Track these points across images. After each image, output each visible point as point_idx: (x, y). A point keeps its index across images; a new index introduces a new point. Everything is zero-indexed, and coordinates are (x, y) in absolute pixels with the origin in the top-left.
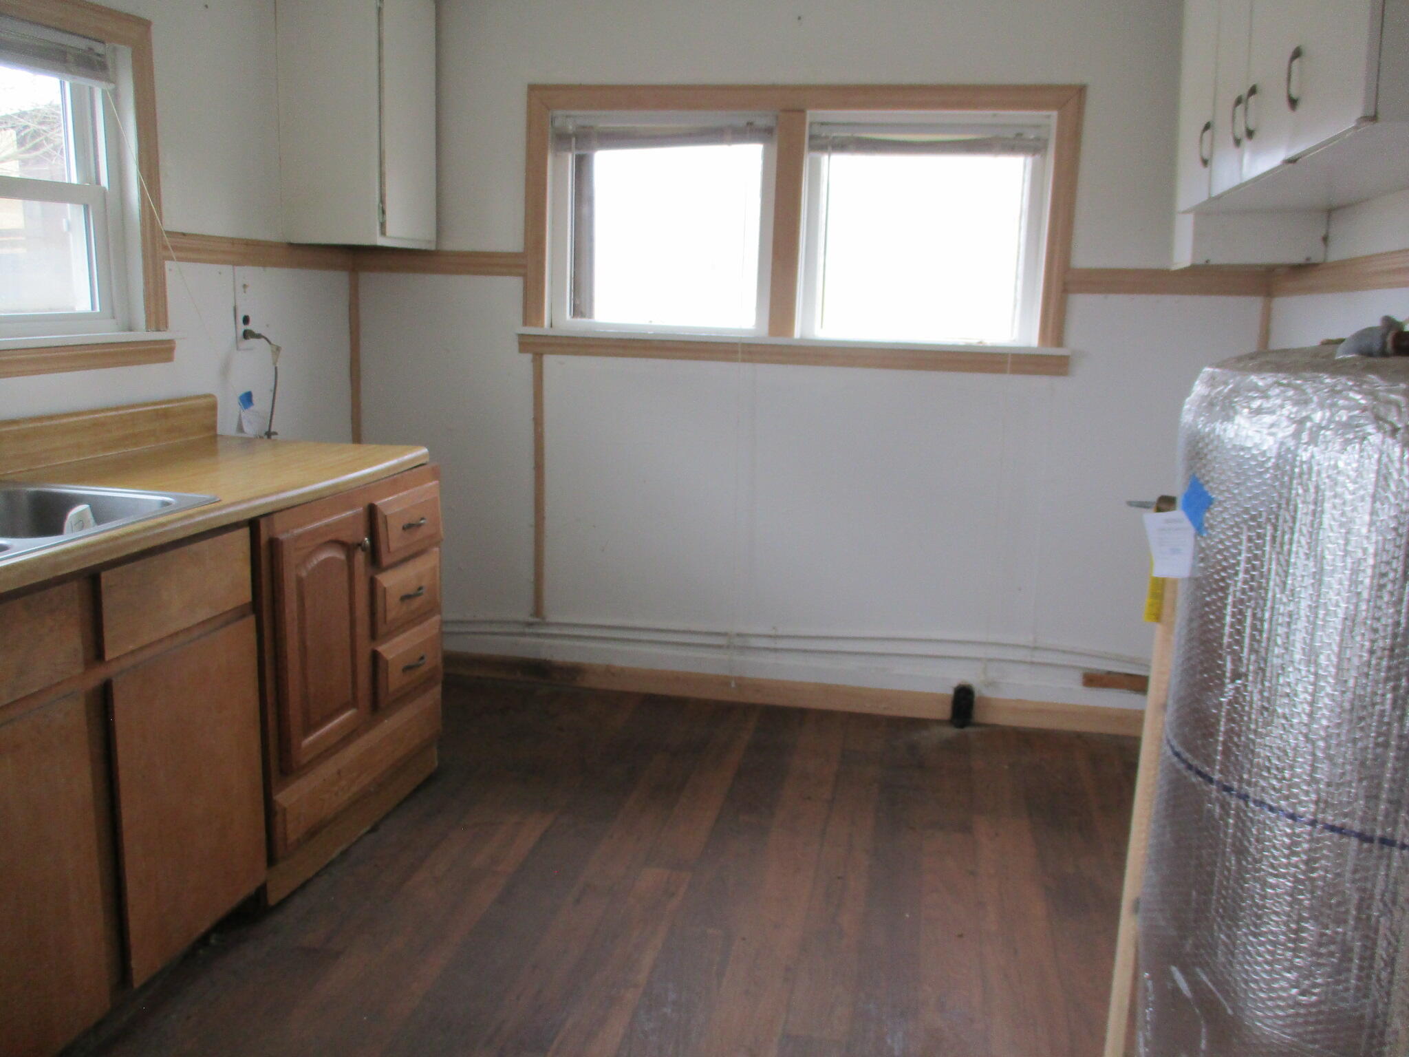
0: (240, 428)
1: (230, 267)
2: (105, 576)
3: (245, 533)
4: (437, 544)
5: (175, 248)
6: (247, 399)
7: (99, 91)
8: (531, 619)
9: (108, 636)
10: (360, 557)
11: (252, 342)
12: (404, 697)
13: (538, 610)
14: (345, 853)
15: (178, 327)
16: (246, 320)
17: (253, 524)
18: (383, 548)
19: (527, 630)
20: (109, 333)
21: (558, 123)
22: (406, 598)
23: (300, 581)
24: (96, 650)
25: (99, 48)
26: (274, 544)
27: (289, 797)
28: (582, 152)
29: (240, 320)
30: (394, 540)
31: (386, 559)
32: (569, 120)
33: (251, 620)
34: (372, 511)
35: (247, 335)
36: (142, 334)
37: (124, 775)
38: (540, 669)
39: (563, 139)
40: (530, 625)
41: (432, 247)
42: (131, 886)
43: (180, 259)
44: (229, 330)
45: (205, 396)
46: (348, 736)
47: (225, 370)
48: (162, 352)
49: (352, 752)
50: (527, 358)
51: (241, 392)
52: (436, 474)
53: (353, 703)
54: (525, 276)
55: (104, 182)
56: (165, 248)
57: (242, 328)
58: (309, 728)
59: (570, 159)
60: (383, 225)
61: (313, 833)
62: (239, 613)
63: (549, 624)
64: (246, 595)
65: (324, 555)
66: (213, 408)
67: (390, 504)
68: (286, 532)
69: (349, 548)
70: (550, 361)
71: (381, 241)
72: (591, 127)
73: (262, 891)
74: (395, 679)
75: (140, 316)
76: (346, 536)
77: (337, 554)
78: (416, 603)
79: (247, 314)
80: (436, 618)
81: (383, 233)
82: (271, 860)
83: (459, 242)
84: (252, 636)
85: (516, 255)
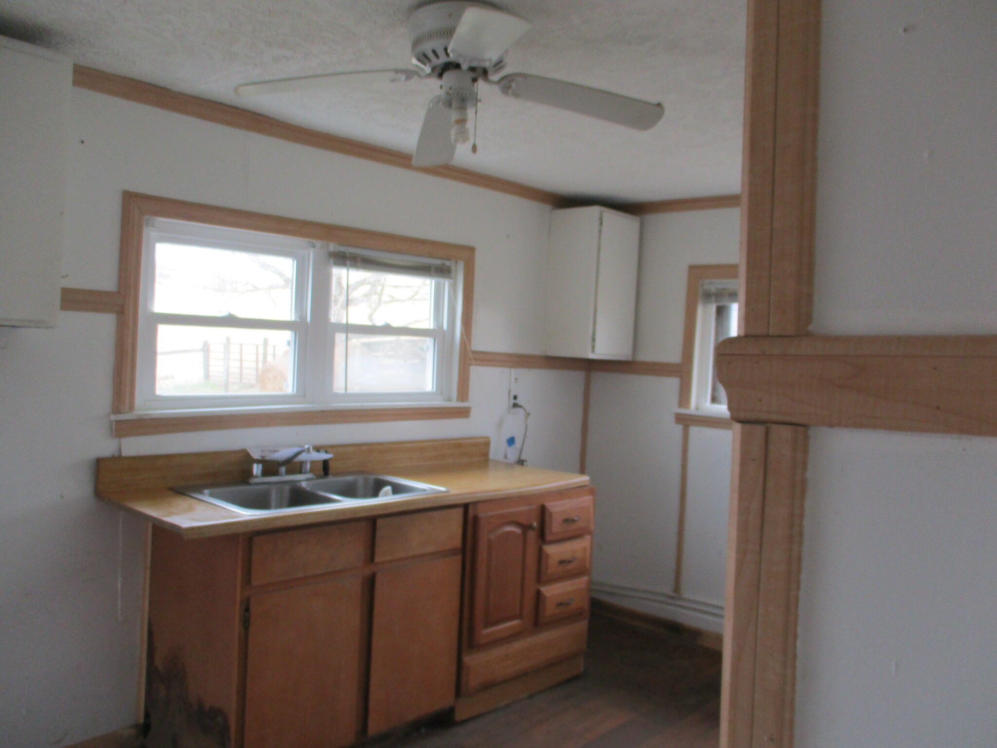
0: (506, 457)
1: (509, 369)
2: (379, 522)
3: (459, 512)
4: (589, 533)
5: (475, 359)
6: (511, 441)
7: (446, 283)
8: (672, 594)
9: (377, 551)
10: (532, 535)
11: (517, 410)
12: (557, 621)
13: (677, 588)
14: (508, 706)
15: (474, 401)
16: (515, 397)
17: (466, 507)
18: (547, 531)
19: (670, 601)
20: (439, 403)
21: (706, 287)
22: (562, 562)
23: (489, 541)
24: (371, 557)
25: (447, 263)
26: (476, 519)
27: (471, 660)
28: (720, 304)
29: (512, 397)
30: (555, 527)
31: (549, 537)
32: (714, 285)
33: (459, 558)
34: (543, 510)
35: (515, 405)
36: (455, 404)
37: (376, 621)
38: (675, 628)
39: (708, 296)
40: (672, 598)
41: (630, 359)
42: (373, 681)
43: (477, 365)
44: (505, 402)
45: (483, 437)
46: (516, 635)
47: (500, 424)
48: (463, 413)
49: (519, 645)
50: (679, 428)
51: (509, 436)
52: (592, 492)
53: (520, 616)
54: (681, 378)
55: (445, 326)
56: (470, 359)
57: (513, 401)
58: (488, 624)
59: (713, 308)
60: (593, 347)
61: (488, 686)
62: (452, 552)
63: (684, 600)
64: (457, 543)
65: (509, 529)
66: (487, 444)
67: (556, 508)
68: (483, 513)
69: (526, 528)
70: (694, 431)
71: (591, 356)
72: (724, 289)
73: (451, 711)
74: (550, 609)
75: (455, 394)
76: (524, 521)
77: (517, 530)
78: (570, 567)
79: (516, 394)
80: (585, 579)
81: (593, 351)
82: (458, 693)
83: (646, 356)
84: (459, 567)
85: (676, 365)
